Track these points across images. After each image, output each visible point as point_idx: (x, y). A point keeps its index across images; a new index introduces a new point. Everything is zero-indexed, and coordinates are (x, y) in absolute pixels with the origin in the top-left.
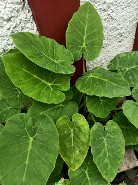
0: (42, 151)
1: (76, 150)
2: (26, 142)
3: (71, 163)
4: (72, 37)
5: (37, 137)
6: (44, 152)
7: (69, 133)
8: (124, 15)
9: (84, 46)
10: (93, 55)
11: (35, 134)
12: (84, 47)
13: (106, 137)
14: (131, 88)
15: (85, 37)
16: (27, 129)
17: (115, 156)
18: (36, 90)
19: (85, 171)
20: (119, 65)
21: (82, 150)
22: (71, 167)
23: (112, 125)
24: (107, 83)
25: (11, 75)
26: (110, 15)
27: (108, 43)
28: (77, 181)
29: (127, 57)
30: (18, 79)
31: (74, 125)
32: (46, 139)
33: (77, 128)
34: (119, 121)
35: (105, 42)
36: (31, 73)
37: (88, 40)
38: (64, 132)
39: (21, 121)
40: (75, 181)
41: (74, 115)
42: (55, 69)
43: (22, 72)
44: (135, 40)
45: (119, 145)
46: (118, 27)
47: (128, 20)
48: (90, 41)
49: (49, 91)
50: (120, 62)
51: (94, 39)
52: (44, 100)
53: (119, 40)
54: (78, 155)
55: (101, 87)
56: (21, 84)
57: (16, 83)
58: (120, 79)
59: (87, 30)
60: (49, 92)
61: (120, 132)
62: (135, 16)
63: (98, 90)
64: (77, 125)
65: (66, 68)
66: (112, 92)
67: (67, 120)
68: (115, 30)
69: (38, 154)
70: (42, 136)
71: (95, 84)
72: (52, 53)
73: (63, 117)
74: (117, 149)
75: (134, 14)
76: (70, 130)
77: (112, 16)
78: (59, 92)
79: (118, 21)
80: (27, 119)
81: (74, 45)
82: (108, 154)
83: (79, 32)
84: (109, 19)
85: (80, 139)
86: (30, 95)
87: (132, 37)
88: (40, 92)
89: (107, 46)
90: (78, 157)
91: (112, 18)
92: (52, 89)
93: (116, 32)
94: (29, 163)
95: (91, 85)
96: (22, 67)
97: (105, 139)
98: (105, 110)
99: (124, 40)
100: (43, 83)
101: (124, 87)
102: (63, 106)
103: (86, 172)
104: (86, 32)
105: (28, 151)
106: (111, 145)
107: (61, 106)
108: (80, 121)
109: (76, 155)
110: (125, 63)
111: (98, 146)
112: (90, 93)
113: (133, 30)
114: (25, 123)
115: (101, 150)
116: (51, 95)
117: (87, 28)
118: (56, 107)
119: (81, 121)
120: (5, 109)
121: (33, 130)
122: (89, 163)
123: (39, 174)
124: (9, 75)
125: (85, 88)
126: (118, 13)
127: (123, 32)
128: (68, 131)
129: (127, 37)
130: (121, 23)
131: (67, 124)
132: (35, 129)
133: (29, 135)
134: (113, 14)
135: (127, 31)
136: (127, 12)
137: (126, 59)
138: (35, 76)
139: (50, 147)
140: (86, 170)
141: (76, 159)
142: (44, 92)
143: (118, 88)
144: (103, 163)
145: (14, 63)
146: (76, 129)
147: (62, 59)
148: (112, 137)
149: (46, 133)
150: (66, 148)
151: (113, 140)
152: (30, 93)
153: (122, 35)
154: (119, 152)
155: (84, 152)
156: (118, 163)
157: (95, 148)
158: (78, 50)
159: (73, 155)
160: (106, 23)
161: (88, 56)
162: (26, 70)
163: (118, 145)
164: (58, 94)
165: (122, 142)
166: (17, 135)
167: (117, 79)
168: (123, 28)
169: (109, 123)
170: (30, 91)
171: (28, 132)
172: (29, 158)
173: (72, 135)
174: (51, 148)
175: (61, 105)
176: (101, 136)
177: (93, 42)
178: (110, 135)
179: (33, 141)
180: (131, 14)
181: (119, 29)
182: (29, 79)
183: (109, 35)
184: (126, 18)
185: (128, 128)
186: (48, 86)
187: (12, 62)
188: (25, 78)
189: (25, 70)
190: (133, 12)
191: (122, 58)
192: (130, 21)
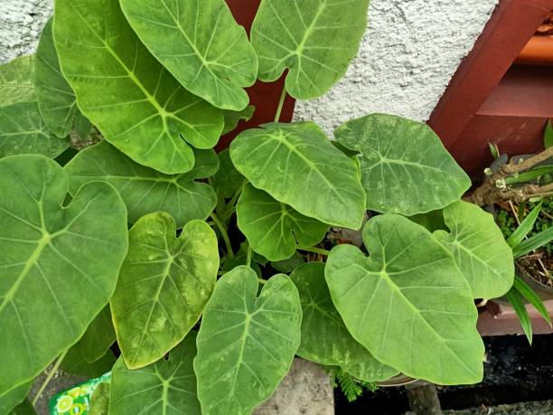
0: (63, 282)
1: (159, 316)
2: (29, 241)
3: (130, 346)
4: (274, 15)
5: (62, 239)
6: (68, 287)
7: (160, 264)
8: (437, 20)
9: (298, 52)
10: (311, 86)
11: (62, 228)
12: (296, 56)
13: (254, 314)
14: (371, 214)
15: (308, 32)
16: (44, 206)
17: (257, 372)
18: (119, 113)
19: (162, 379)
20: (367, 141)
21: (176, 323)
22: (126, 356)
23: (283, 288)
24: (311, 173)
25: (62, 46)
26: (399, 6)
27: (370, 76)
28: (131, 399)
29: (394, 130)
30: (79, 64)
31: (182, 248)
32: (86, 252)
33: (187, 260)
34: (307, 284)
35: (363, 71)
36: (123, 61)
37: (315, 43)
38: (147, 257)
39: (36, 177)
40: (125, 397)
41: (191, 222)
42: (191, 78)
43: (99, 50)
44: (442, 99)
45: (281, 348)
46: (411, 47)
47: (442, 40)
48: (317, 47)
49: (157, 130)
50: (373, 134)
51: (331, 48)
52: (130, 150)
53: (402, 82)
54: (158, 333)
55: (291, 176)
56: (81, 79)
57: (69, 72)
58: (351, 177)
59: (321, 17)
60: (155, 133)
61: (298, 314)
62: (464, 36)
63: (280, 180)
64: (189, 251)
65: (223, 89)
66: (314, 201)
67: (169, 227)
68: (399, 49)
69: (49, 286)
70: (79, 241)
71: (279, 163)
72: (202, 35)
73: (160, 216)
74: (269, 357)
75: (462, 30)
76: (166, 257)
77: (404, 9)
78: (183, 143)
79: (415, 30)
80: (54, 178)
81: (272, 38)
82: (240, 361)
83: (298, 10)
84: (394, 16)
85: (181, 292)
86: (96, 119)
87: (436, 88)
88: (130, 125)
89: (365, 82)
90: (156, 337)
91: (402, 15)
92: (166, 129)
93: (402, 58)
94: (13, 299)
95: (268, 161)
96: (103, 34)
97: (249, 317)
98: (285, 242)
99: (415, 87)
100: (148, 102)
101: (350, 203)
102: (178, 186)
103: (166, 384)
104: (318, 21)
105: (22, 267)
106: (259, 339)
107: (173, 185)
108: (201, 244)
109: (152, 330)
110: (383, 142)
111: (222, 329)
112: (257, 179)
113: (446, 72)
114: (44, 188)
115: (224, 344)
116: (158, 146)
117: (325, 12)
118: (157, 180)
119: (205, 246)
120: (24, 132)
121: (59, 213)
122: (181, 363)
123: (29, 340)
124: (59, 43)
125: (250, 163)
126: (422, 11)
127: (419, 66)
128: (159, 258)
129: (425, 82)
130: (423, 40)
131: (164, 238)
132: (67, 216)
133: (43, 225)
134: (410, 8)
135: (431, 66)
136: (446, 17)
137: (390, 132)
138: (131, 75)
139: (90, 279)
140: (166, 378)
141: (150, 339)
142: (142, 127)
143: (332, 198)
144: (219, 380)
145: (85, 16)
146: (182, 260)
147: (226, 63)
148: (271, 319)
149: (93, 236)
150: (135, 300)
151: (269, 328)
152: (98, 115)
153: (415, 71)
154: (271, 368)
155: (178, 330)
156: (257, 393)
157: (213, 331)
158: (278, 57)
159: (146, 327)
160: (383, 23)
161: (297, 82)
162: (111, 47)
163: (277, 348)
164: (176, 148)
165: (291, 343)
166: (9, 213)
167: (341, 173)
168: (422, 53)
169: (278, 279)
170: (101, 110)
171: (44, 214)
172: (21, 288)
173: (166, 272)
174: (90, 283)
175: (174, 181)
176: (242, 307)
177: (325, 55)
178: (267, 313)
179: (47, 245)
180: (455, 28)
181: (411, 53)
182: (110, 74)
183: (381, 58)
184: (439, 33)
185: (324, 313)
186: (159, 117)
187: (81, 11)
188: (101, 69)
189: (107, 47)
190: (461, 24)
191: (381, 127)
192: (447, 42)
